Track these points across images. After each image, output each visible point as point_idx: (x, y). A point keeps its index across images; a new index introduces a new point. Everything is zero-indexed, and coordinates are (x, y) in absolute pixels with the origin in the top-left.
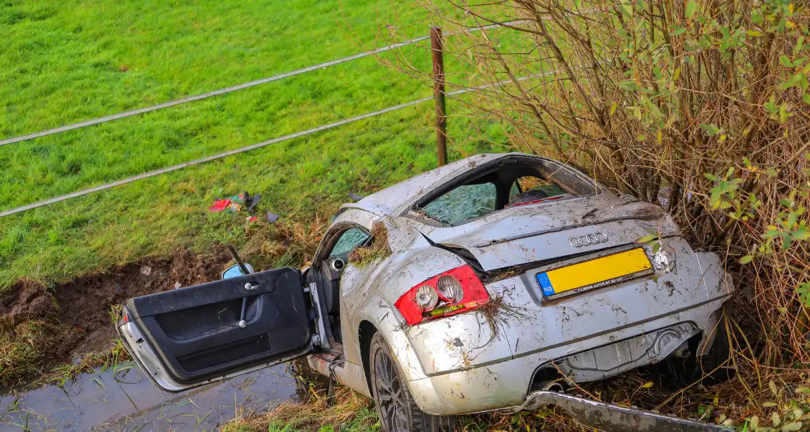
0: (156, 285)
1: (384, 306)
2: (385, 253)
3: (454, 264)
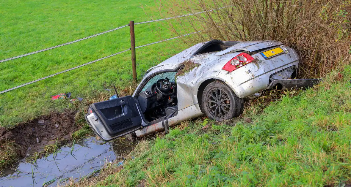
0: (48, 126)
1: (216, 71)
2: (198, 65)
3: (238, 53)
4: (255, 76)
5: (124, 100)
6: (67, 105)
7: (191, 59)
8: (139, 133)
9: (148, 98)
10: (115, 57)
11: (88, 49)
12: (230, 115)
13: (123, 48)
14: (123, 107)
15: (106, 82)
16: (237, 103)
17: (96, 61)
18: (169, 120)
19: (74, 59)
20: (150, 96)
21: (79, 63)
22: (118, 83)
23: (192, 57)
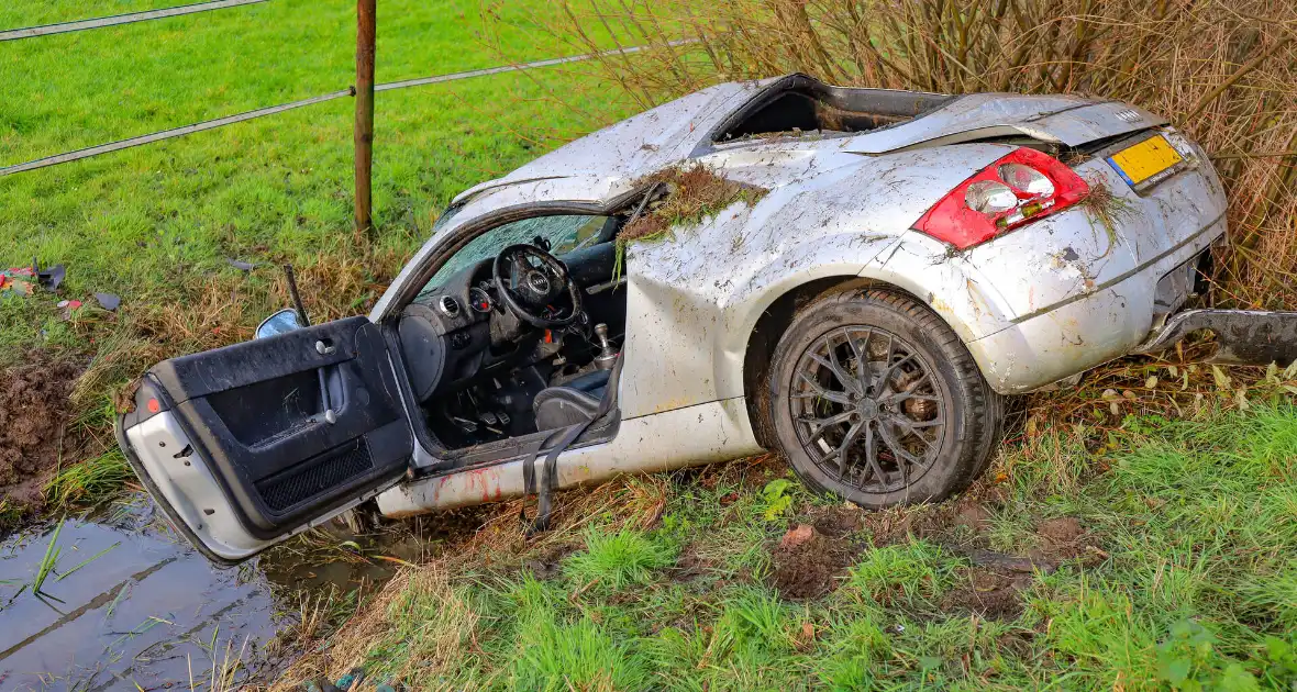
1: (879, 239)
2: (755, 195)
3: (1000, 151)
4: (1098, 281)
5: (336, 339)
6: (40, 326)
7: (706, 160)
8: (392, 500)
9: (449, 334)
10: (274, 123)
11: (164, 80)
12: (930, 481)
13: (306, 88)
14: (328, 377)
15: (233, 229)
16: (981, 420)
17: (192, 129)
18: (564, 458)
19: (97, 115)
20: (461, 322)
21: (116, 134)
22: (289, 236)
23: (705, 147)
